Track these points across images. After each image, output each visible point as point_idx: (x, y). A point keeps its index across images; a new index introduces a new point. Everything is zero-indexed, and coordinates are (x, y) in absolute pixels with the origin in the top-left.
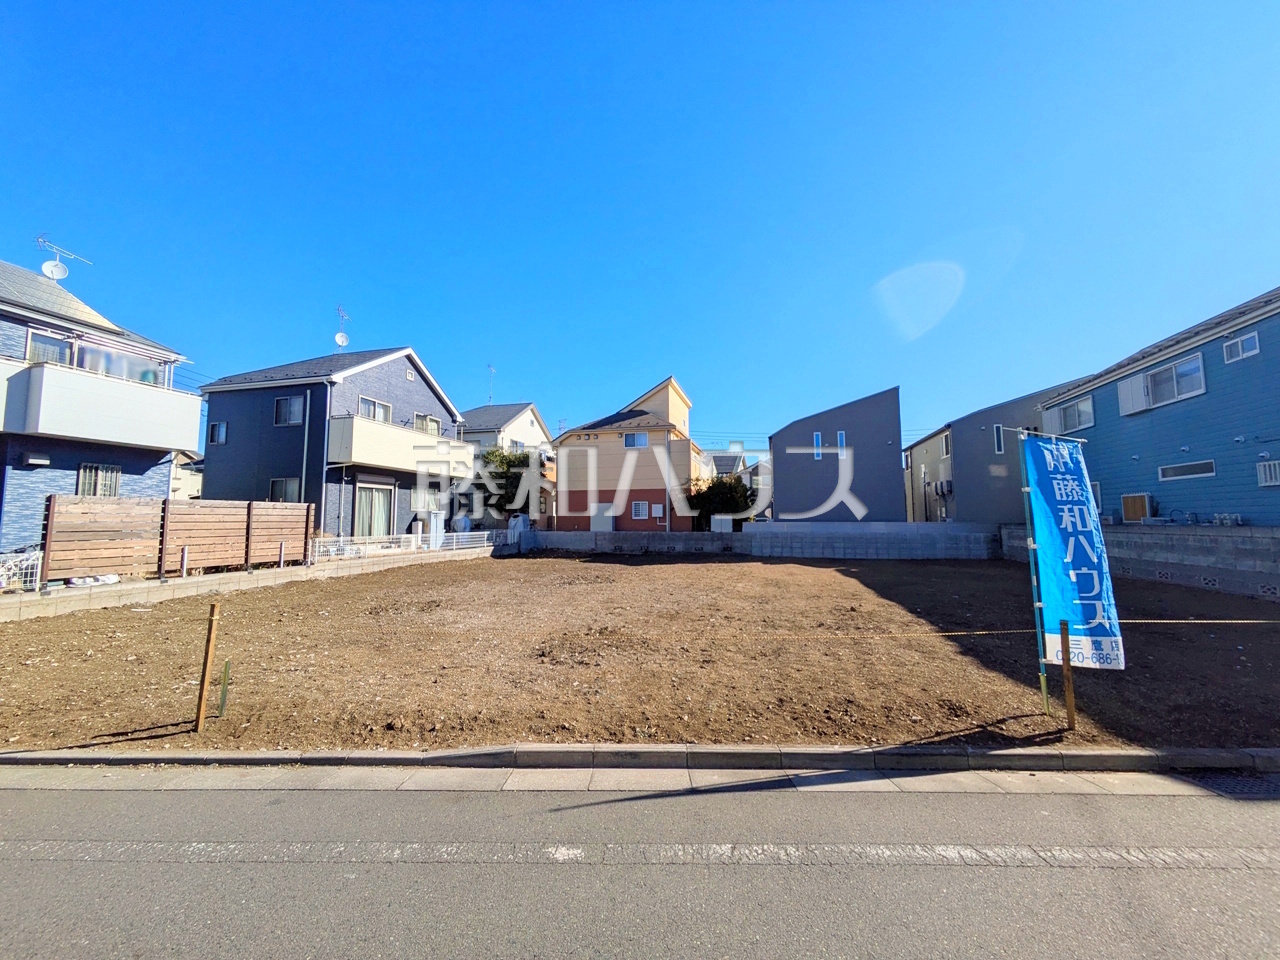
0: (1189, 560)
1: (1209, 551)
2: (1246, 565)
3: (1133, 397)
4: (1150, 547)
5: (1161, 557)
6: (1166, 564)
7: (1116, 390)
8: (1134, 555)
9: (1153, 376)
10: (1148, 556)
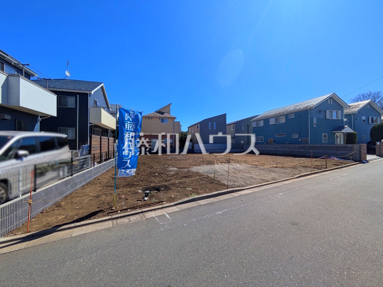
0: (285, 150)
1: (289, 148)
2: (294, 150)
3: (272, 122)
4: (278, 148)
5: (280, 149)
6: (281, 151)
7: (269, 119)
8: (275, 149)
9: (276, 118)
10: (277, 149)
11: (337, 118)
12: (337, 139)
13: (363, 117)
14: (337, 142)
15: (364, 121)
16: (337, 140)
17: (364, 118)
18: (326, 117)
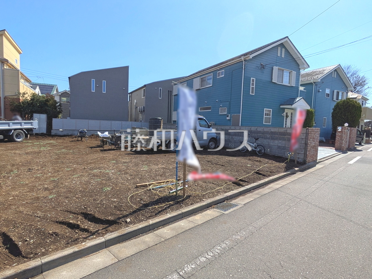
11: (289, 84)
12: (286, 119)
13: (326, 90)
14: (286, 124)
15: (328, 95)
16: (286, 121)
17: (328, 91)
18: (272, 79)
